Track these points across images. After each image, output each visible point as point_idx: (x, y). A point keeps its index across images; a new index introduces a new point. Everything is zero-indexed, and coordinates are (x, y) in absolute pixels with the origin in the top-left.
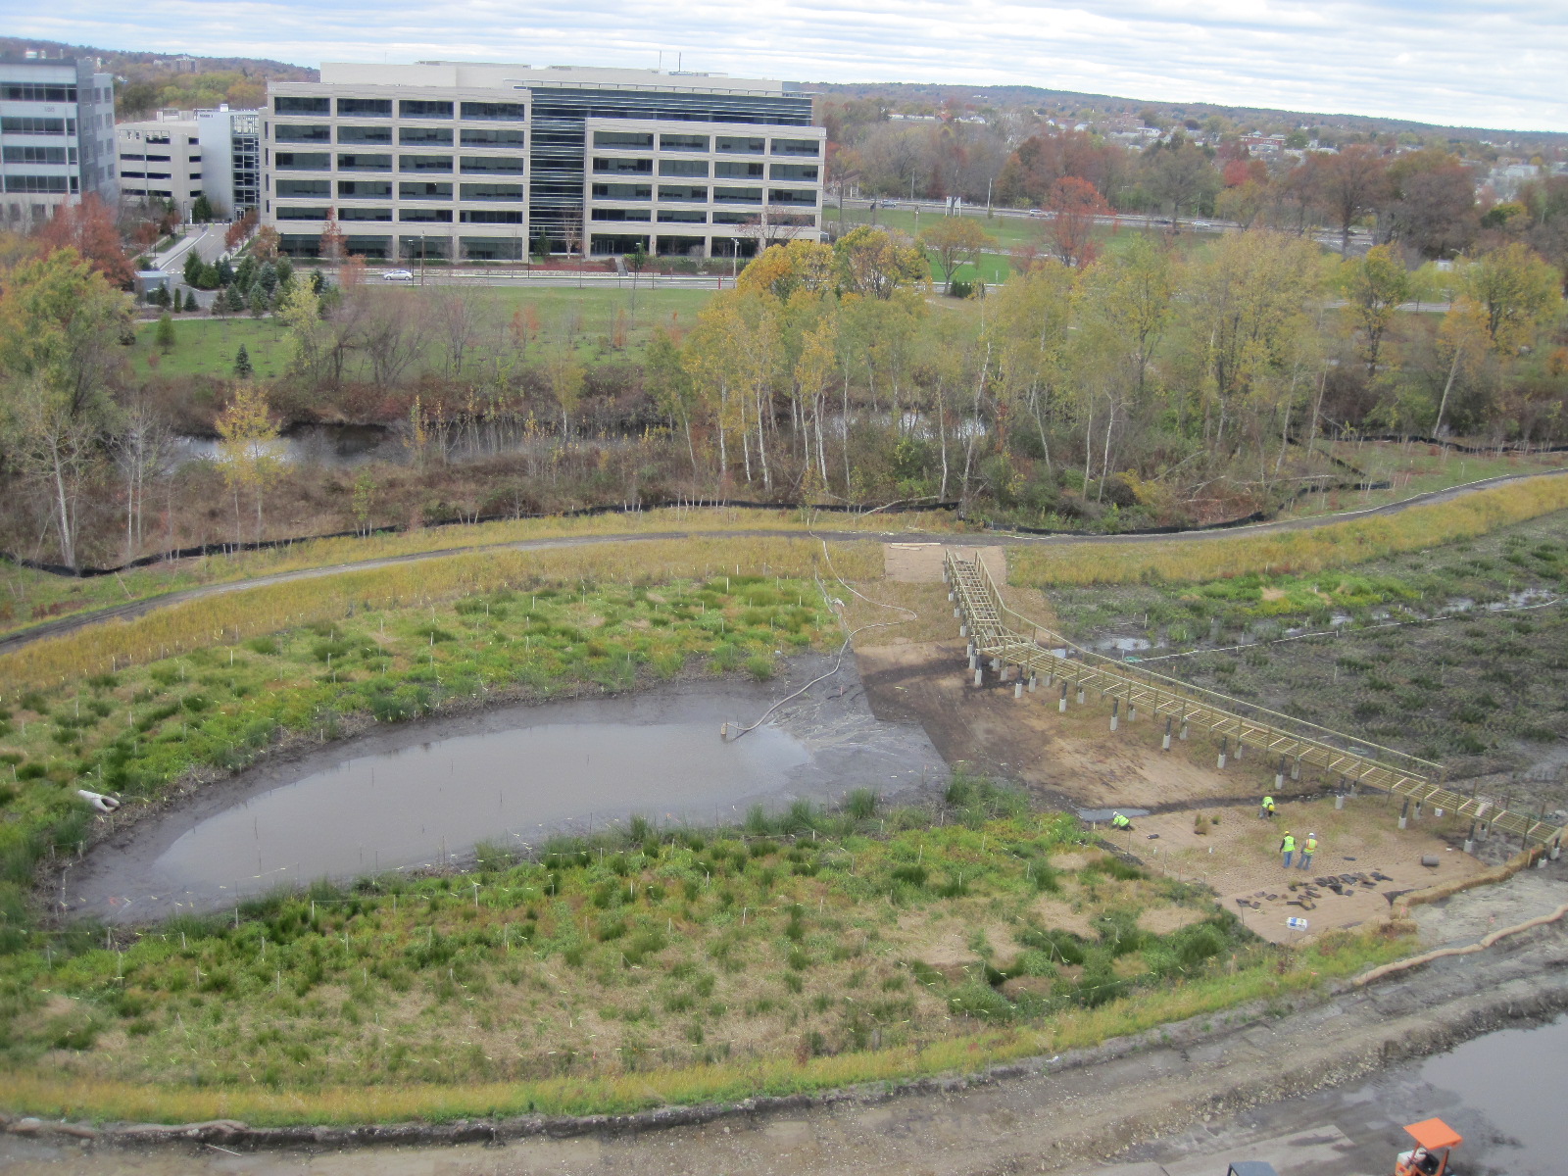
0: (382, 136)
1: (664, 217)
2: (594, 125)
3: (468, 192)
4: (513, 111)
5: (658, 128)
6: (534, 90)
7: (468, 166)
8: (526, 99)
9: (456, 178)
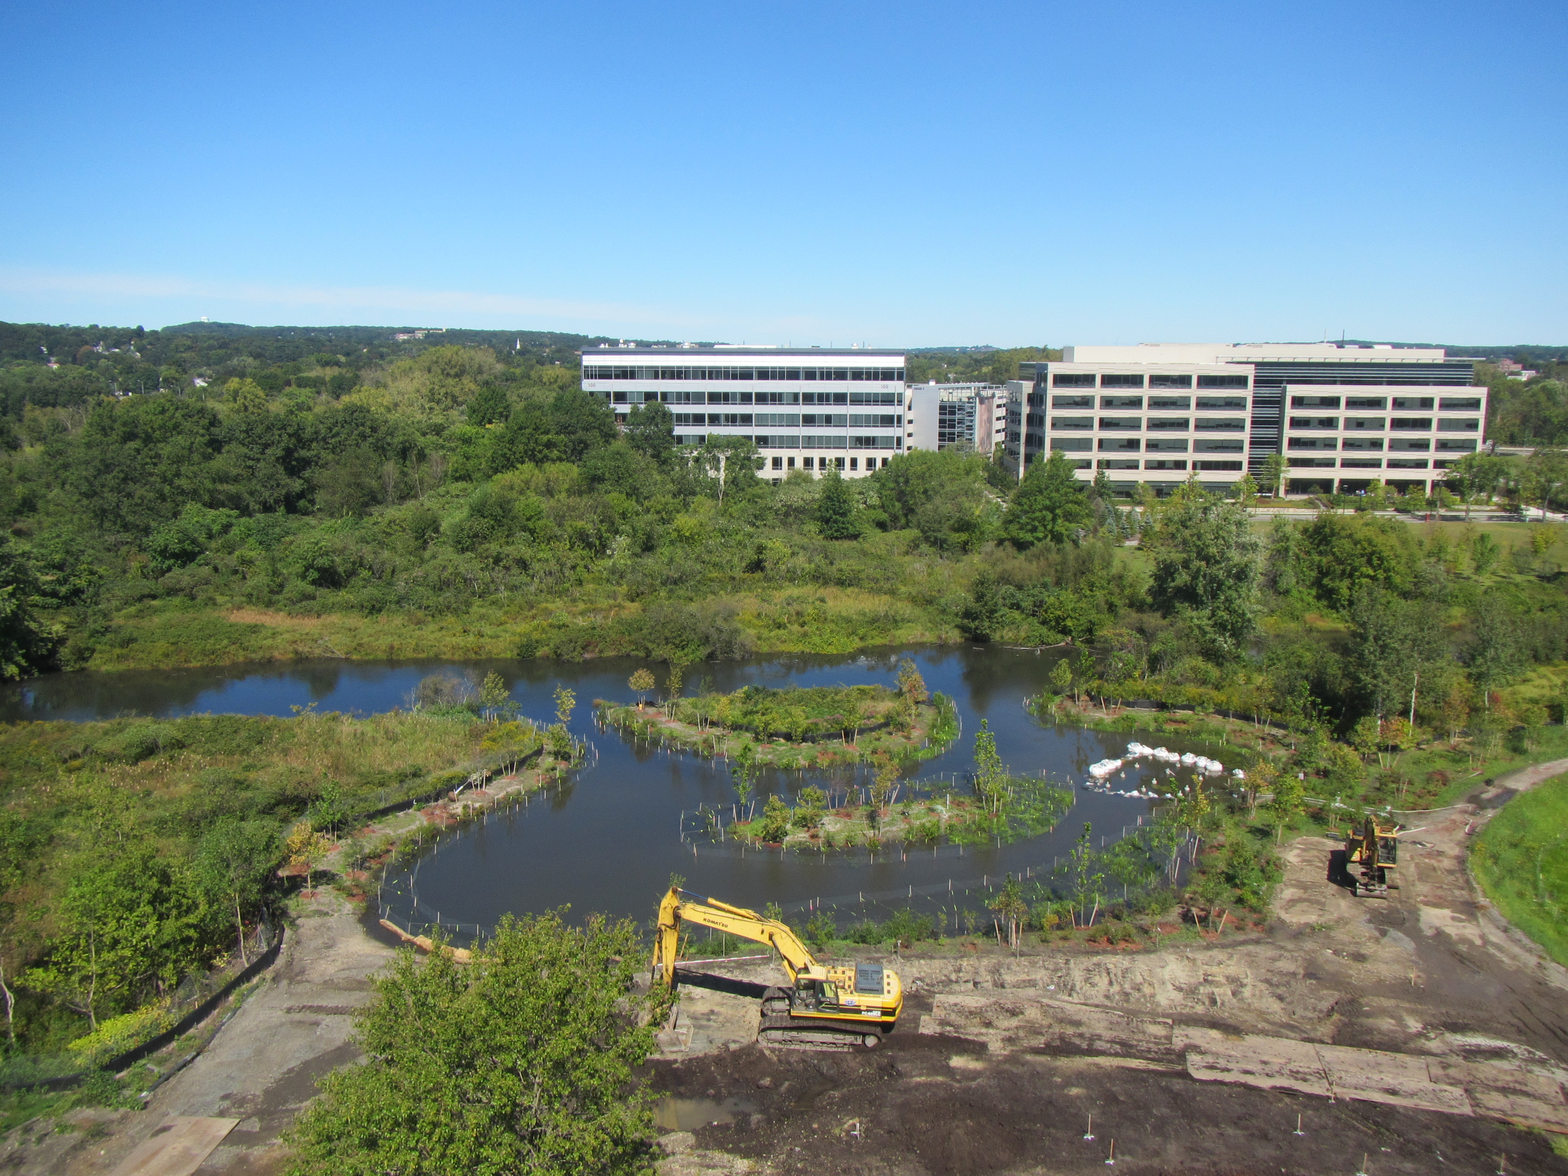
0: (1136, 403)
1: (1346, 464)
2: (1293, 390)
3: (1201, 446)
4: (1240, 381)
5: (1343, 392)
6: (1258, 365)
7: (1202, 425)
8: (1249, 372)
9: (1191, 435)
